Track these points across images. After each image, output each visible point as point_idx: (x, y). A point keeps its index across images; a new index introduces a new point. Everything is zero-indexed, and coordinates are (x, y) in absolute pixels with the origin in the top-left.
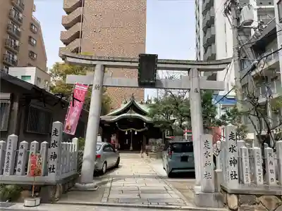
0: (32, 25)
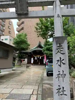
0: (9, 22)
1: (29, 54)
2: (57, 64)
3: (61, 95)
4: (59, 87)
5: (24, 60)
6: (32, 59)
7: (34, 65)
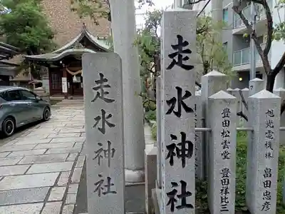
1: (52, 66)
2: (95, 125)
3: (104, 193)
4: (100, 179)
5: (40, 85)
6: (64, 80)
7: (72, 99)
